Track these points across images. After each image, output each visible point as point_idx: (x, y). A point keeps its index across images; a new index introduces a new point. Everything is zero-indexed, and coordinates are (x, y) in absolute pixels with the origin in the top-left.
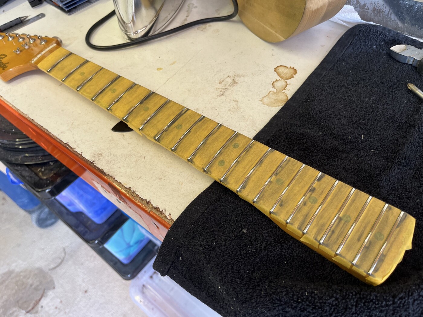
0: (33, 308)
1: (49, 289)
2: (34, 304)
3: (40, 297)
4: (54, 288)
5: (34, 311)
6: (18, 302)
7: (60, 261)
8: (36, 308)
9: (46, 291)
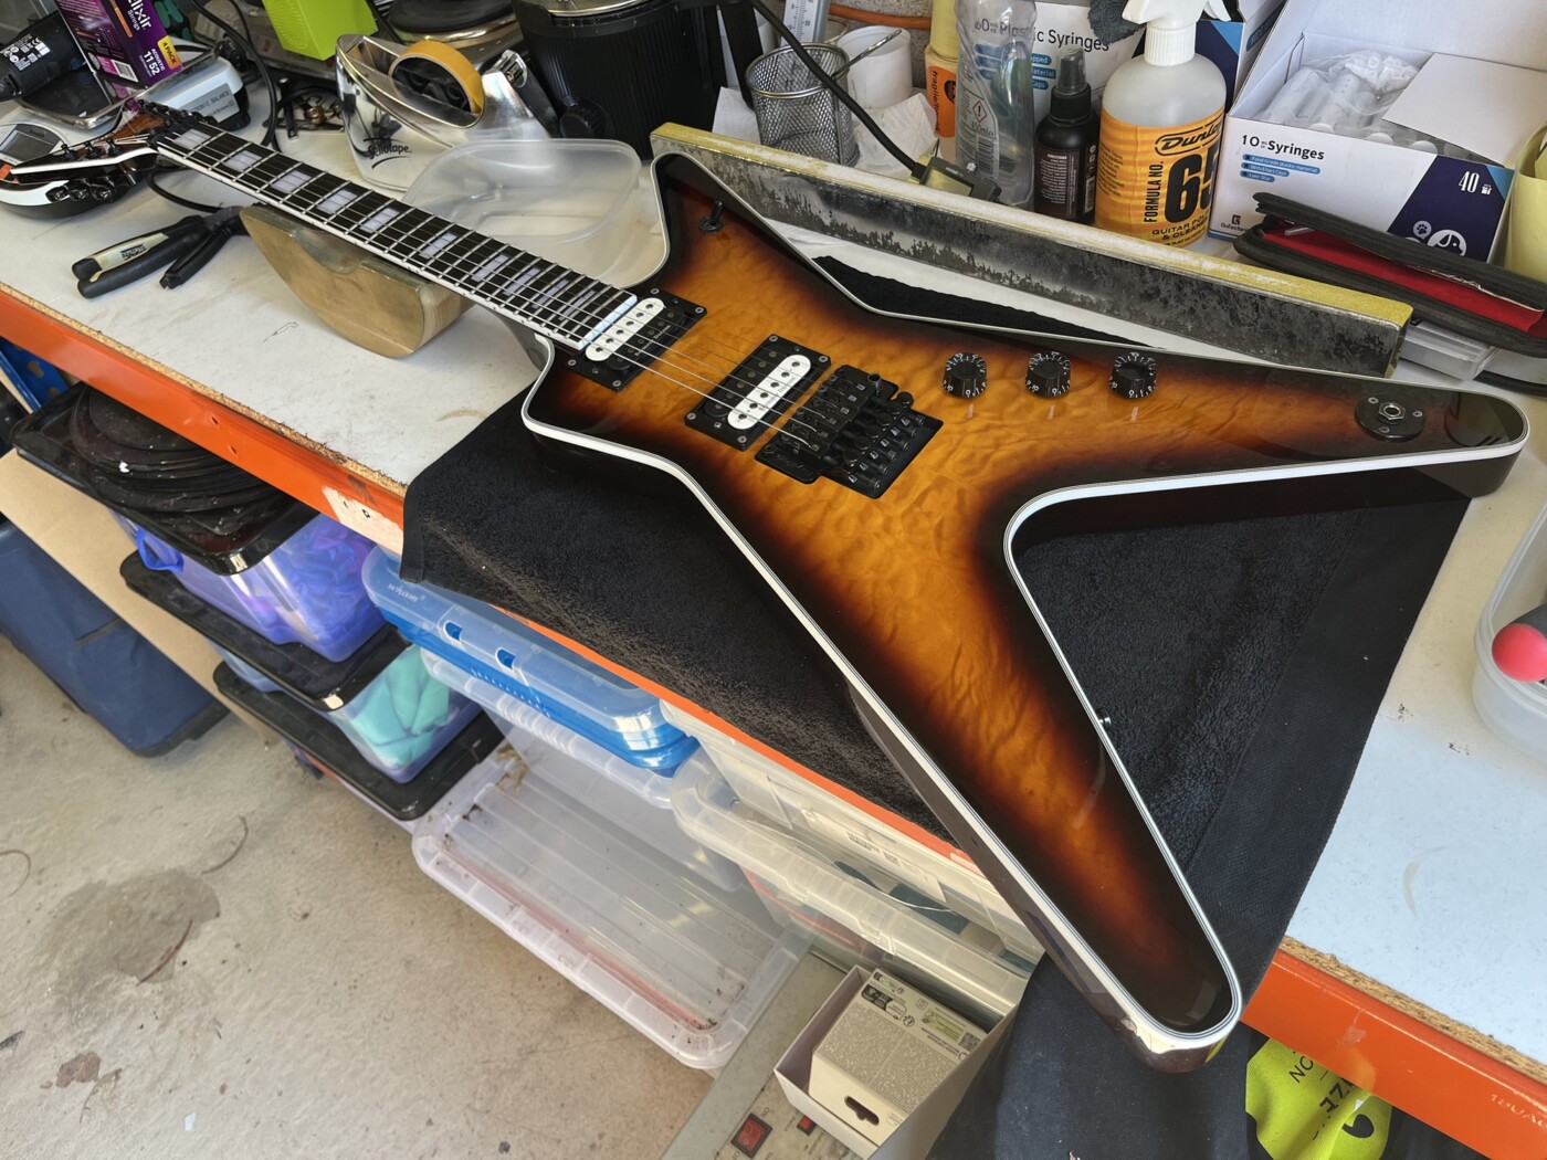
0: (159, 969)
1: (204, 919)
2: (162, 958)
3: (178, 941)
4: (218, 915)
5: (163, 974)
6: (116, 958)
7: (234, 849)
8: (167, 966)
9: (194, 924)
